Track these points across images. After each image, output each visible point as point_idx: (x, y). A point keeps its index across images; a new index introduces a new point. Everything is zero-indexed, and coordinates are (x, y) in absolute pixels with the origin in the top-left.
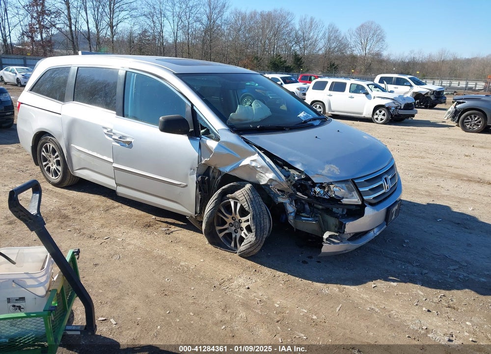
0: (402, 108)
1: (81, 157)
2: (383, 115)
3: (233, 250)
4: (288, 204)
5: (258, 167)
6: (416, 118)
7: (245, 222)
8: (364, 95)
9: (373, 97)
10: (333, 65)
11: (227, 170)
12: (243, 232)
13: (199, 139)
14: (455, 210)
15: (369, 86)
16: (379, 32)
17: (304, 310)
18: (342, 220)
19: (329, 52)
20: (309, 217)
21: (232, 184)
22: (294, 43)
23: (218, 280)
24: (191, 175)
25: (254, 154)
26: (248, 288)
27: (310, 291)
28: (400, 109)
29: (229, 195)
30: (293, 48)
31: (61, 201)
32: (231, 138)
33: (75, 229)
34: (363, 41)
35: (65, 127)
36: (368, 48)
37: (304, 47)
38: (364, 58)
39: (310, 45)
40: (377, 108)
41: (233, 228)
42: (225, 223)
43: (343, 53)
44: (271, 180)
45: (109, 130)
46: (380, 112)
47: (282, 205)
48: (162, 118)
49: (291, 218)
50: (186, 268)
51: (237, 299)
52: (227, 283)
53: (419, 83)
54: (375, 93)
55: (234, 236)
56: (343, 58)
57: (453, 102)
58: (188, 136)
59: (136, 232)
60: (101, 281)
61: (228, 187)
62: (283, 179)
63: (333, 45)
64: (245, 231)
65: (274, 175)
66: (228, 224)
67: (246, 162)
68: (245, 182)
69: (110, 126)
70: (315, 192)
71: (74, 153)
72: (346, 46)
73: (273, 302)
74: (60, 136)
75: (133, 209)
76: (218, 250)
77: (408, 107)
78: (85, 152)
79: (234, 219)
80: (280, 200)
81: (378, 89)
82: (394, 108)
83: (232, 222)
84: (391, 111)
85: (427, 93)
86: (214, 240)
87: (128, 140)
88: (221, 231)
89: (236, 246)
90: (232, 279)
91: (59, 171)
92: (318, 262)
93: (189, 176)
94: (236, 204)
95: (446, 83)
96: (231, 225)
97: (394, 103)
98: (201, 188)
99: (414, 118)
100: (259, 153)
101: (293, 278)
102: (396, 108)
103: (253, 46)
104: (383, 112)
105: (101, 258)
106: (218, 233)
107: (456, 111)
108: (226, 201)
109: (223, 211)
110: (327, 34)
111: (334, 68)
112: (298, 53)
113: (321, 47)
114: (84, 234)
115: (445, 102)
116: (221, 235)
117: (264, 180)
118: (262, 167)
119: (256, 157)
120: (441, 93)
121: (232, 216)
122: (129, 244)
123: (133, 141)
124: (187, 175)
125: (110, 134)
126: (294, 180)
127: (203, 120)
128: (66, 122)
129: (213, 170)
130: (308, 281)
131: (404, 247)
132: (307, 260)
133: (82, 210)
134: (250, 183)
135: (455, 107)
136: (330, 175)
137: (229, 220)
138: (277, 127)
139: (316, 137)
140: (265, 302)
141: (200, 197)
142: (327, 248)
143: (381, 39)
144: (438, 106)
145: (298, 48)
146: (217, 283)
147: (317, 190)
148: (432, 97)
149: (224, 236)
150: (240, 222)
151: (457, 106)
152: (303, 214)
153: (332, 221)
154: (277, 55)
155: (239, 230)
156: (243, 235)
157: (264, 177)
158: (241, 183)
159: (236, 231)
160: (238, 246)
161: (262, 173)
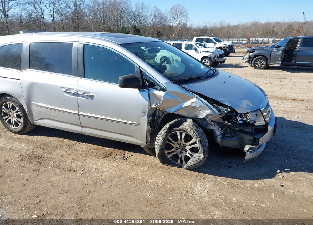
0: (218, 57)
1: (41, 110)
2: (207, 63)
3: (180, 166)
4: (216, 130)
5: (198, 106)
6: (226, 63)
7: (188, 145)
8: (194, 51)
9: (200, 52)
10: (159, 32)
11: (172, 110)
12: (187, 152)
13: (148, 90)
14: (288, 119)
15: (197, 45)
16: (184, 10)
17: (254, 202)
18: (256, 136)
19: (155, 24)
20: (232, 137)
21: (176, 120)
22: (133, 19)
23: (183, 189)
24: (143, 116)
25: (193, 98)
26: (208, 192)
27: (247, 187)
28: (217, 58)
30: (132, 23)
31: (29, 145)
32: (175, 88)
33: (55, 166)
34: (175, 17)
35: (25, 89)
37: (139, 22)
38: (177, 27)
39: (144, 20)
40: (203, 58)
41: (179, 150)
42: (173, 147)
43: (164, 25)
44: (208, 115)
45: (67, 89)
46: (205, 61)
47: (212, 131)
48: (121, 78)
49: (219, 139)
50: (155, 184)
51: (206, 202)
52: (190, 191)
53: (219, 41)
54: (201, 49)
55: (180, 156)
56: (164, 27)
57: (247, 52)
58: (138, 89)
59: (102, 162)
60: (101, 205)
61: (174, 123)
62: (217, 113)
63: (158, 20)
64: (189, 151)
65: (211, 111)
66: (175, 148)
67: (188, 103)
68: (185, 118)
69: (68, 86)
70: (237, 120)
71: (34, 108)
72: (166, 20)
73: (230, 199)
74: (20, 97)
75: (88, 144)
76: (168, 167)
77: (221, 56)
78: (44, 107)
79: (179, 144)
80: (211, 127)
81: (201, 46)
82: (213, 58)
83: (178, 146)
84: (212, 59)
85: (224, 47)
86: (164, 160)
87: (90, 94)
88: (169, 154)
89: (182, 162)
90: (192, 187)
91: (20, 122)
92: (237, 165)
93: (141, 118)
94: (181, 134)
95: (235, 40)
96: (177, 148)
97: (213, 54)
98: (152, 125)
99: (224, 63)
100: (196, 97)
101: (231, 179)
102: (215, 57)
103: (107, 22)
104: (207, 61)
105: (89, 186)
106: (167, 155)
107: (250, 56)
108: (173, 132)
109: (170, 139)
110: (153, 13)
111: (160, 34)
112: (136, 26)
113: (150, 21)
114: (64, 169)
115: (235, 52)
116: (169, 156)
117: (202, 116)
118: (201, 106)
119: (194, 100)
120: (232, 47)
121: (178, 142)
122: (103, 172)
123: (94, 95)
124: (139, 117)
125: (68, 91)
126: (224, 113)
127: (149, 77)
128: (25, 85)
129: (159, 112)
130: (241, 180)
131: (279, 147)
132: (230, 165)
133: (51, 150)
134: (191, 118)
135: (249, 55)
136: (247, 107)
137: (176, 145)
138: (198, 77)
139: (224, 82)
140: (225, 200)
141: (150, 131)
142: (248, 156)
143: (186, 15)
144: (231, 55)
145: (136, 22)
146: (184, 192)
147: (239, 118)
148: (228, 49)
149: (171, 157)
150: (185, 146)
151: (250, 54)
152: (227, 135)
153: (248, 138)
154: (123, 27)
155: (184, 151)
156: (188, 155)
157: (202, 113)
158: (182, 119)
159: (181, 153)
160: (184, 162)
161: (200, 110)
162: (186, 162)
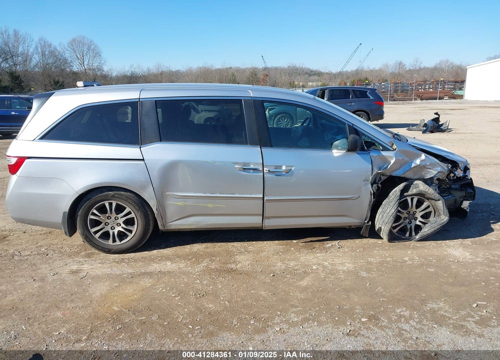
3: (410, 238)
5: (427, 164)
7: (420, 212)
10: (58, 82)
12: (418, 220)
16: (93, 47)
22: (1, 59)
24: (364, 185)
25: (421, 156)
29: (405, 194)
34: (78, 56)
35: (155, 174)
36: (86, 63)
41: (407, 221)
42: (401, 218)
43: (63, 70)
44: (438, 173)
55: (409, 227)
64: (420, 219)
65: (441, 169)
66: (403, 219)
79: (409, 212)
83: (407, 216)
88: (395, 227)
89: (411, 234)
91: (131, 232)
93: (363, 188)
94: (412, 200)
96: (405, 218)
100: (424, 154)
106: (392, 230)
108: (403, 200)
109: (399, 209)
110: (40, 49)
111: (60, 86)
116: (395, 231)
117: (430, 175)
118: (430, 164)
119: (423, 157)
121: (407, 211)
123: (293, 168)
127: (366, 136)
137: (404, 215)
143: (97, 54)
149: (397, 231)
150: (414, 213)
155: (413, 221)
156: (418, 223)
157: (431, 172)
158: (409, 182)
159: (410, 223)
160: (413, 233)
161: (430, 169)
162: (416, 234)
